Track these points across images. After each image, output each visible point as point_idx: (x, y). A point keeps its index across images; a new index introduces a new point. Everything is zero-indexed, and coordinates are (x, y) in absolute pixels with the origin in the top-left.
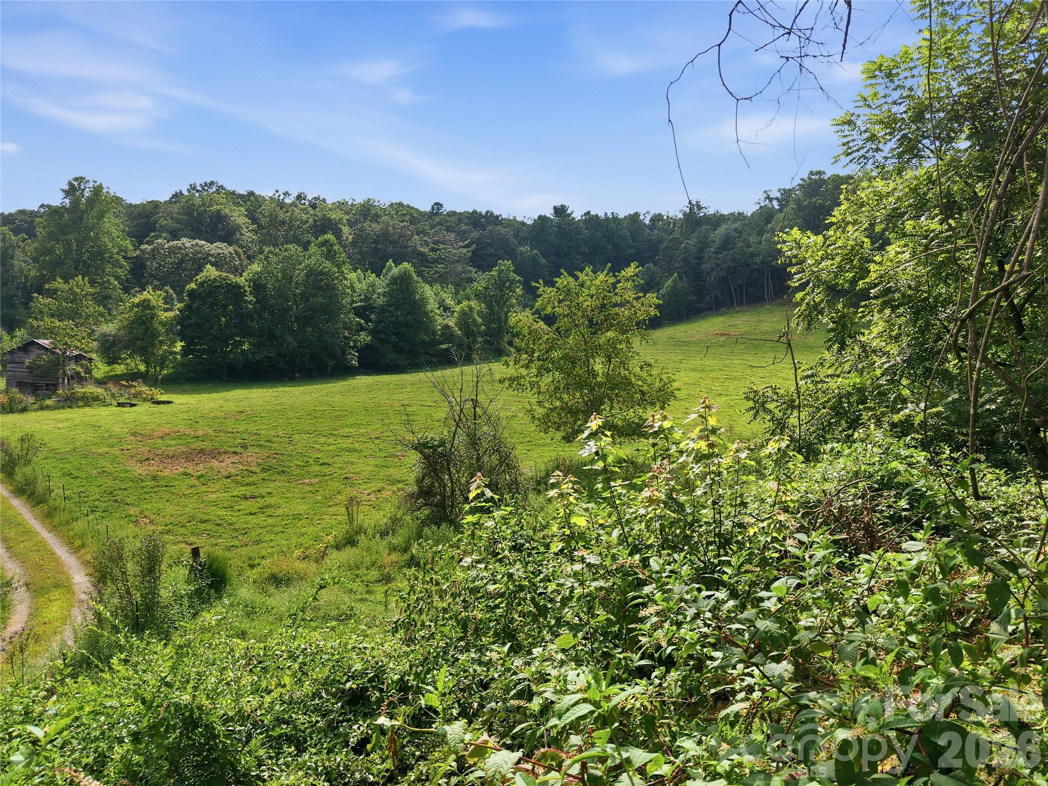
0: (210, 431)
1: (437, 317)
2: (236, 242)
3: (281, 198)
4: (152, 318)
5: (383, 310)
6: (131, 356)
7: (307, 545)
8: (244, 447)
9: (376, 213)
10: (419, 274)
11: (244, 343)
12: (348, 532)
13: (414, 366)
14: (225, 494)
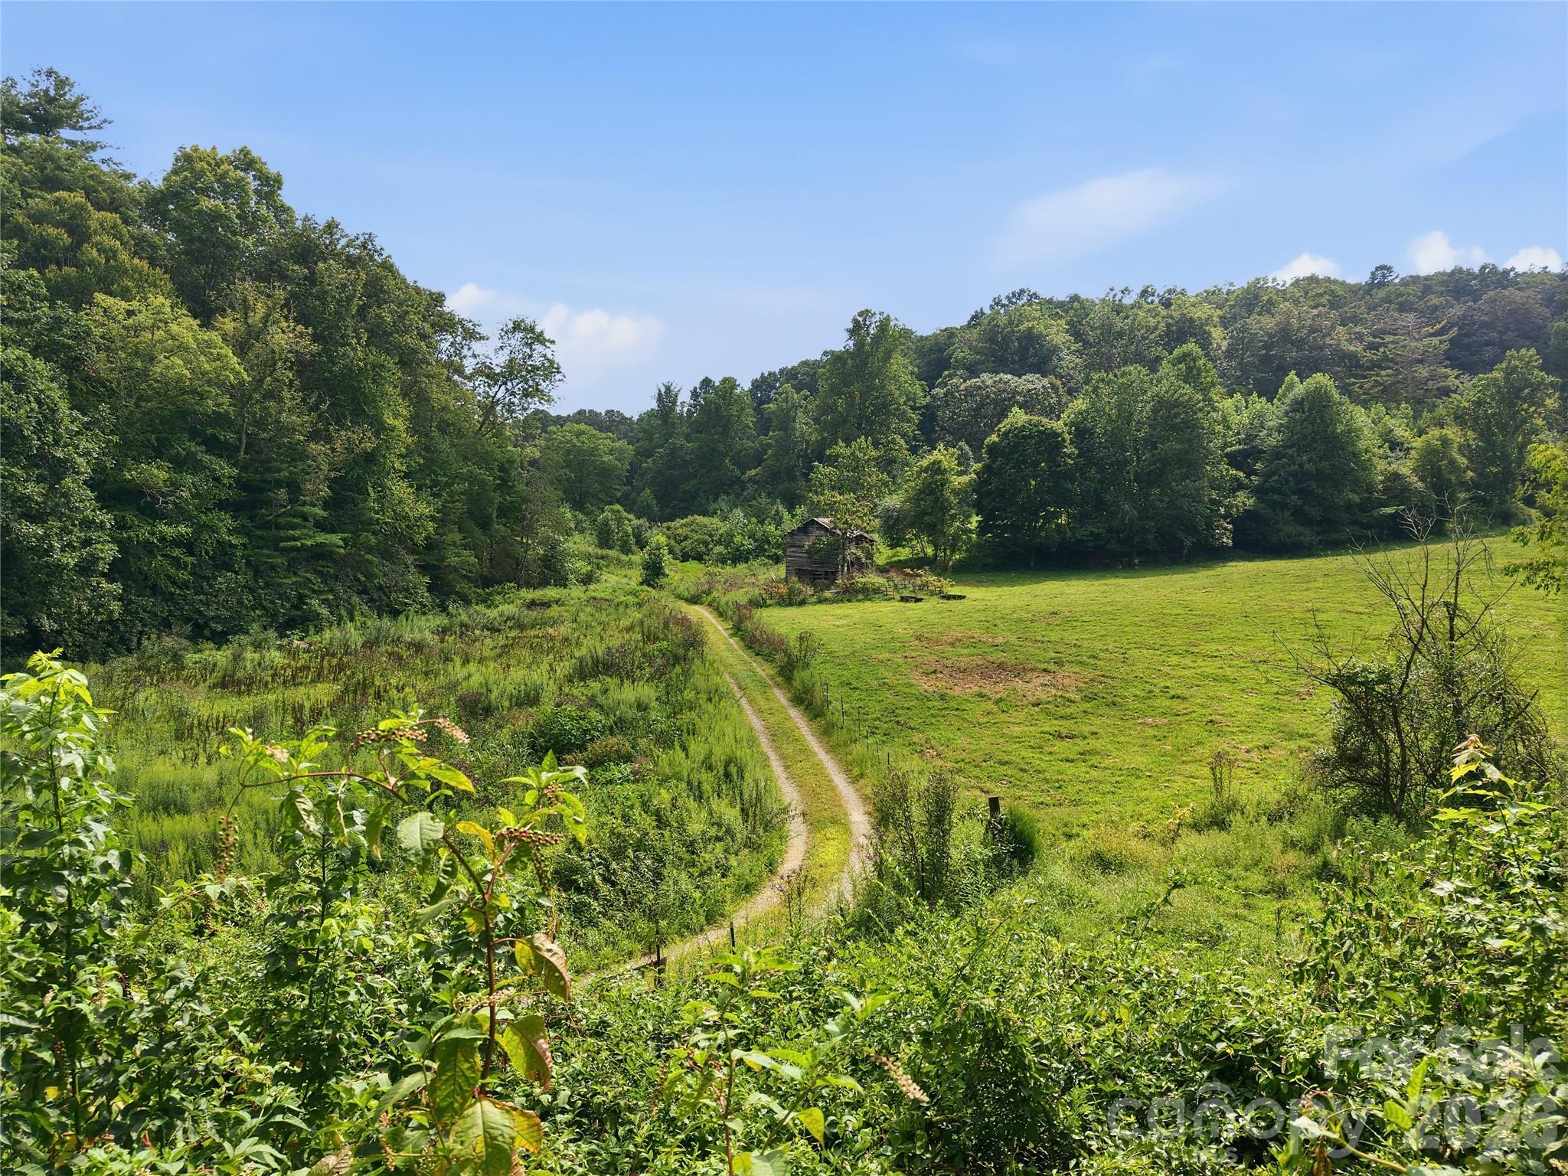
0: (1013, 639)
1: (1376, 460)
2: (1053, 372)
3: (1118, 298)
4: (943, 485)
5: (1277, 454)
6: (917, 537)
7: (1149, 817)
8: (1059, 663)
9: (1269, 301)
10: (1345, 390)
11: (1061, 514)
12: (1213, 807)
13: (1332, 545)
14: (1032, 729)
